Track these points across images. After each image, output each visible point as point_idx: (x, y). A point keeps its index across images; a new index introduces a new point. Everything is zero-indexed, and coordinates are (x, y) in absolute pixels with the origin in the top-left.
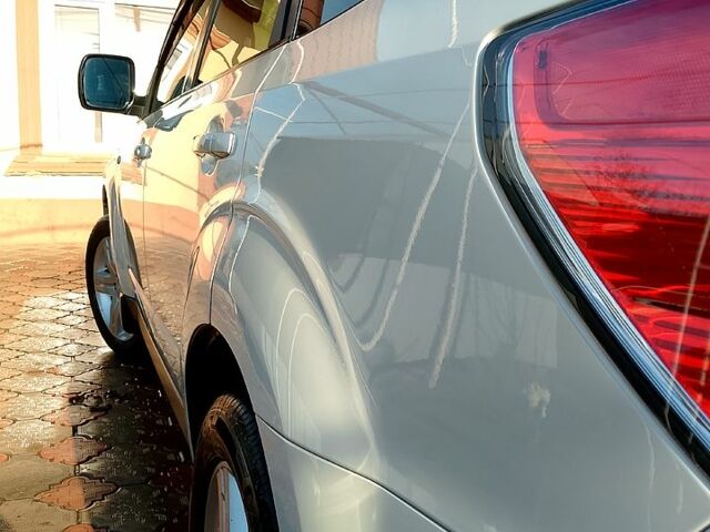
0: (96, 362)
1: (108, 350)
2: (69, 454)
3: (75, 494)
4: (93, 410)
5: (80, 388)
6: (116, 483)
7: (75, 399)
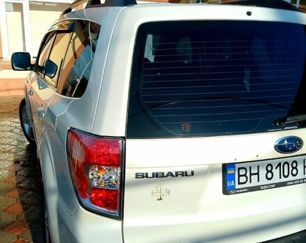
0: (24, 148)
1: (28, 143)
2: (14, 180)
3: (16, 193)
4: (22, 166)
5: (18, 158)
6: (29, 189)
7: (17, 162)
